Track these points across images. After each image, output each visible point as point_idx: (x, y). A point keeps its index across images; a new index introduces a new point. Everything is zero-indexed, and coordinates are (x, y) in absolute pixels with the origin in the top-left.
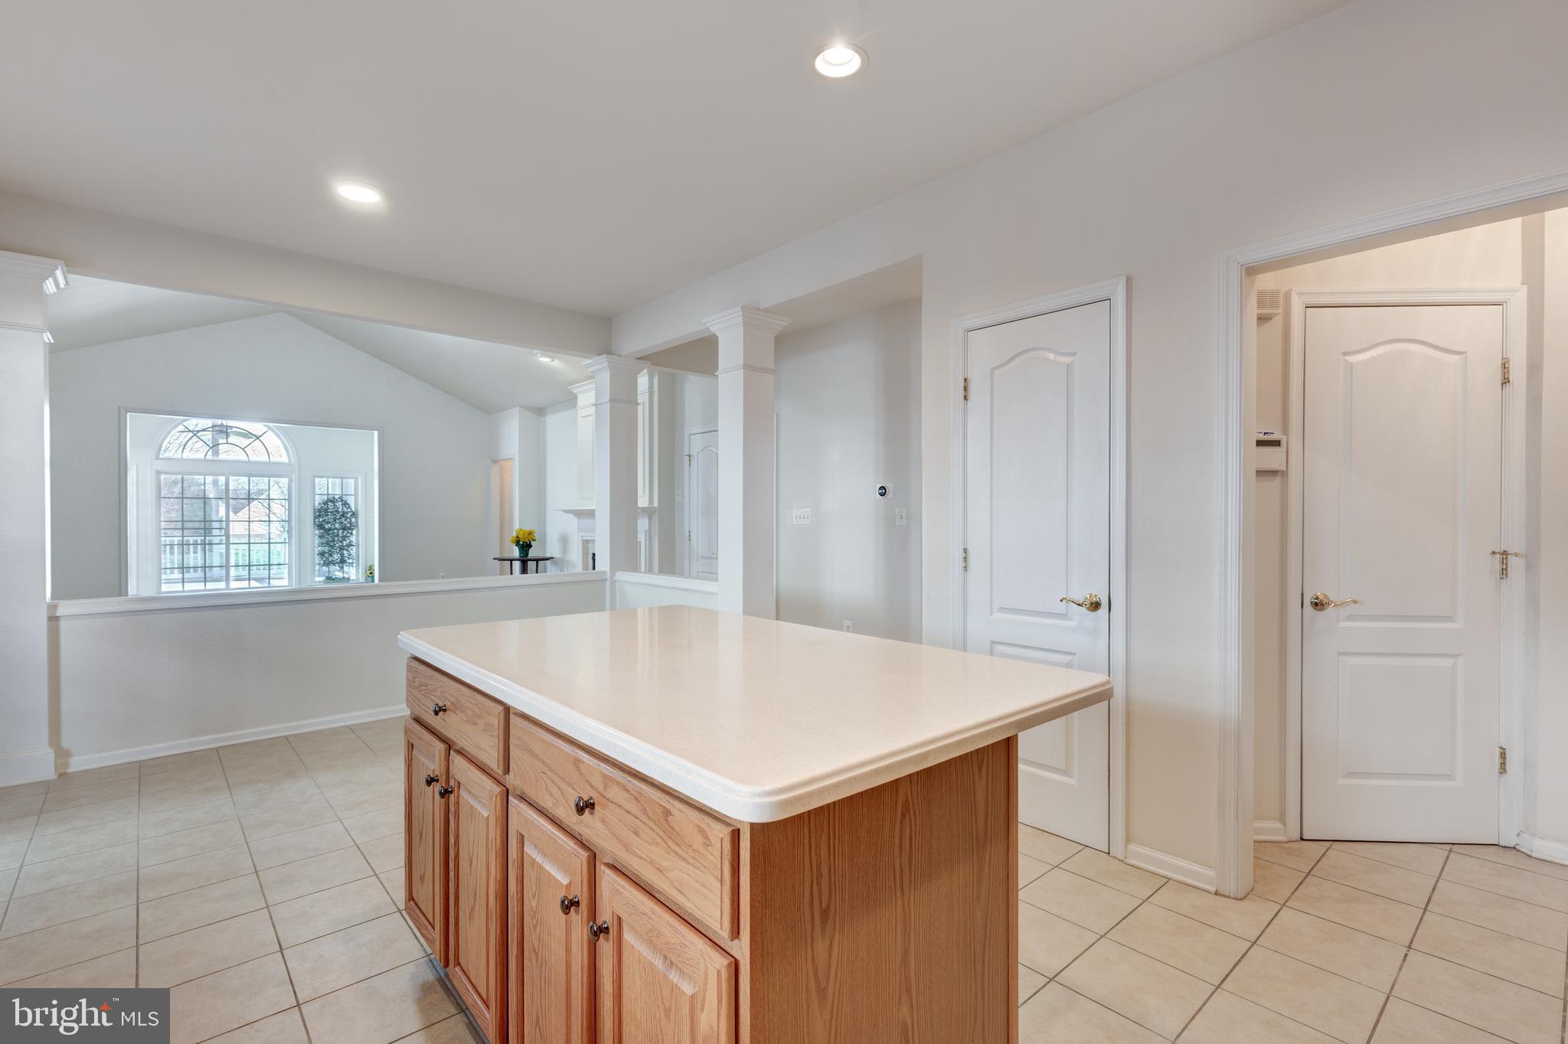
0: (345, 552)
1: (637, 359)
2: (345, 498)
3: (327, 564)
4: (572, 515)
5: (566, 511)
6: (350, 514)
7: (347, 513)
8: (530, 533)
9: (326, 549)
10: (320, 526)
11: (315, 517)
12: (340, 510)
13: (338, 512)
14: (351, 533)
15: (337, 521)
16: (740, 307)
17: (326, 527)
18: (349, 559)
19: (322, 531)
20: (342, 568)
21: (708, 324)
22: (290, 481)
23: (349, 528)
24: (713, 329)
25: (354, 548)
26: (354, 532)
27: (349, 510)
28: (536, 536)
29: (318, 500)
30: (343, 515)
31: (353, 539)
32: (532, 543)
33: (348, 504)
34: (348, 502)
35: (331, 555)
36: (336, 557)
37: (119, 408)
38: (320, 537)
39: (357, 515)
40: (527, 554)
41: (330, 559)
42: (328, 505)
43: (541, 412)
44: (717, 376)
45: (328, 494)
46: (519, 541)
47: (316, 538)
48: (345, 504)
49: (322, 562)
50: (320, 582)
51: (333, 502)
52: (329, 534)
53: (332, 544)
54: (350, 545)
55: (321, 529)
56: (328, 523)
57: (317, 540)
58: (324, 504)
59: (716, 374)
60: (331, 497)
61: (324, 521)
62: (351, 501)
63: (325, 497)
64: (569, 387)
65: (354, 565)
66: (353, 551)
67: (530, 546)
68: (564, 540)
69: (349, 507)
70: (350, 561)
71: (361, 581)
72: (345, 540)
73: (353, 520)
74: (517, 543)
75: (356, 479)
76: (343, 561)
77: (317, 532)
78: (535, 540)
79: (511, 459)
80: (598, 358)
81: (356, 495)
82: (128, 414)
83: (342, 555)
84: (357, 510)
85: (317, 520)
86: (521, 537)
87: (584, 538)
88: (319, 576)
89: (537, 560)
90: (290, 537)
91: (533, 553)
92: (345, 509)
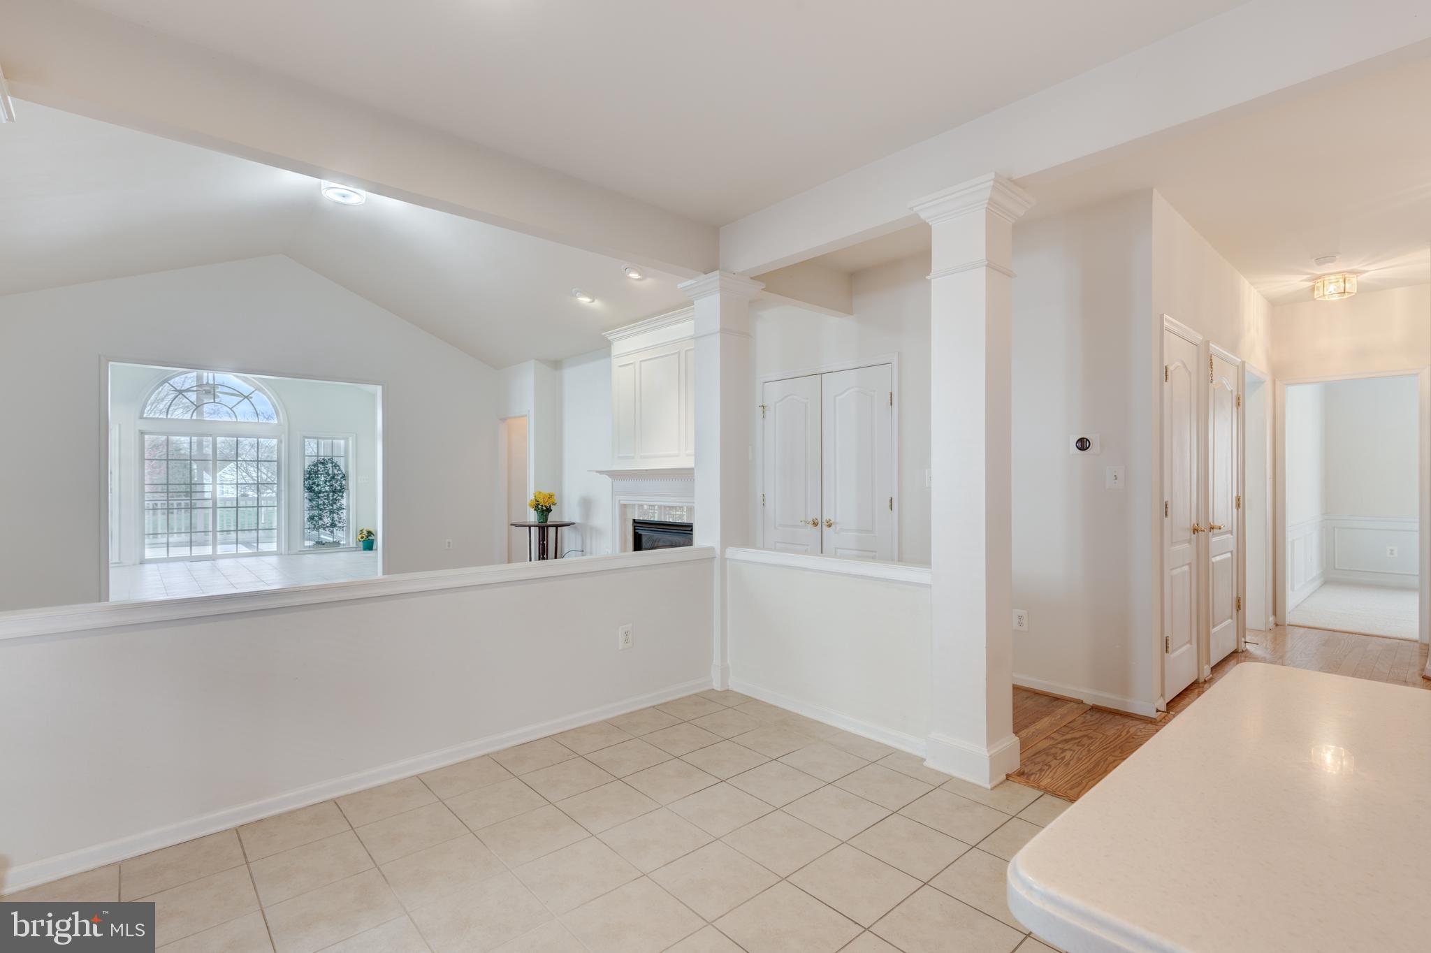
0: (335, 516)
1: (752, 278)
2: (335, 459)
3: (316, 528)
4: (607, 477)
5: (601, 472)
6: (341, 476)
7: (337, 475)
8: (551, 497)
9: (316, 512)
10: (310, 489)
11: (305, 480)
12: (330, 472)
13: (329, 475)
14: (342, 496)
15: (328, 483)
16: (992, 176)
17: (316, 489)
18: (339, 522)
19: (312, 494)
20: (332, 532)
21: (915, 209)
22: (280, 442)
23: (340, 491)
24: (923, 216)
25: (344, 511)
26: (345, 495)
27: (340, 472)
28: (556, 499)
29: (308, 462)
30: (333, 477)
31: (344, 501)
32: (552, 507)
33: (338, 466)
34: (338, 463)
35: (321, 519)
36: (327, 520)
37: (99, 356)
38: (310, 500)
39: (348, 477)
40: (547, 520)
41: (321, 522)
42: (318, 467)
43: (557, 365)
44: (929, 281)
45: (318, 456)
46: (538, 505)
47: (307, 501)
48: (336, 466)
49: (313, 526)
50: (309, 547)
51: (323, 463)
52: (319, 497)
53: (322, 507)
54: (340, 508)
55: (311, 492)
56: (318, 485)
57: (307, 504)
58: (314, 466)
59: (927, 277)
60: (321, 459)
61: (314, 483)
62: (341, 463)
63: (315, 459)
64: (603, 334)
65: (344, 528)
66: (344, 514)
67: (549, 510)
68: (587, 504)
69: (339, 469)
70: (341, 525)
71: (351, 545)
72: (335, 503)
73: (344, 482)
74: (536, 507)
75: (346, 440)
76: (333, 525)
77: (306, 495)
78: (554, 504)
79: (526, 416)
80: (704, 276)
81: (346, 456)
82: (110, 363)
83: (333, 519)
84: (347, 472)
85: (306, 482)
86: (541, 502)
87: (622, 502)
88: (309, 539)
89: (557, 526)
90: (279, 500)
91: (552, 518)
92: (336, 472)
